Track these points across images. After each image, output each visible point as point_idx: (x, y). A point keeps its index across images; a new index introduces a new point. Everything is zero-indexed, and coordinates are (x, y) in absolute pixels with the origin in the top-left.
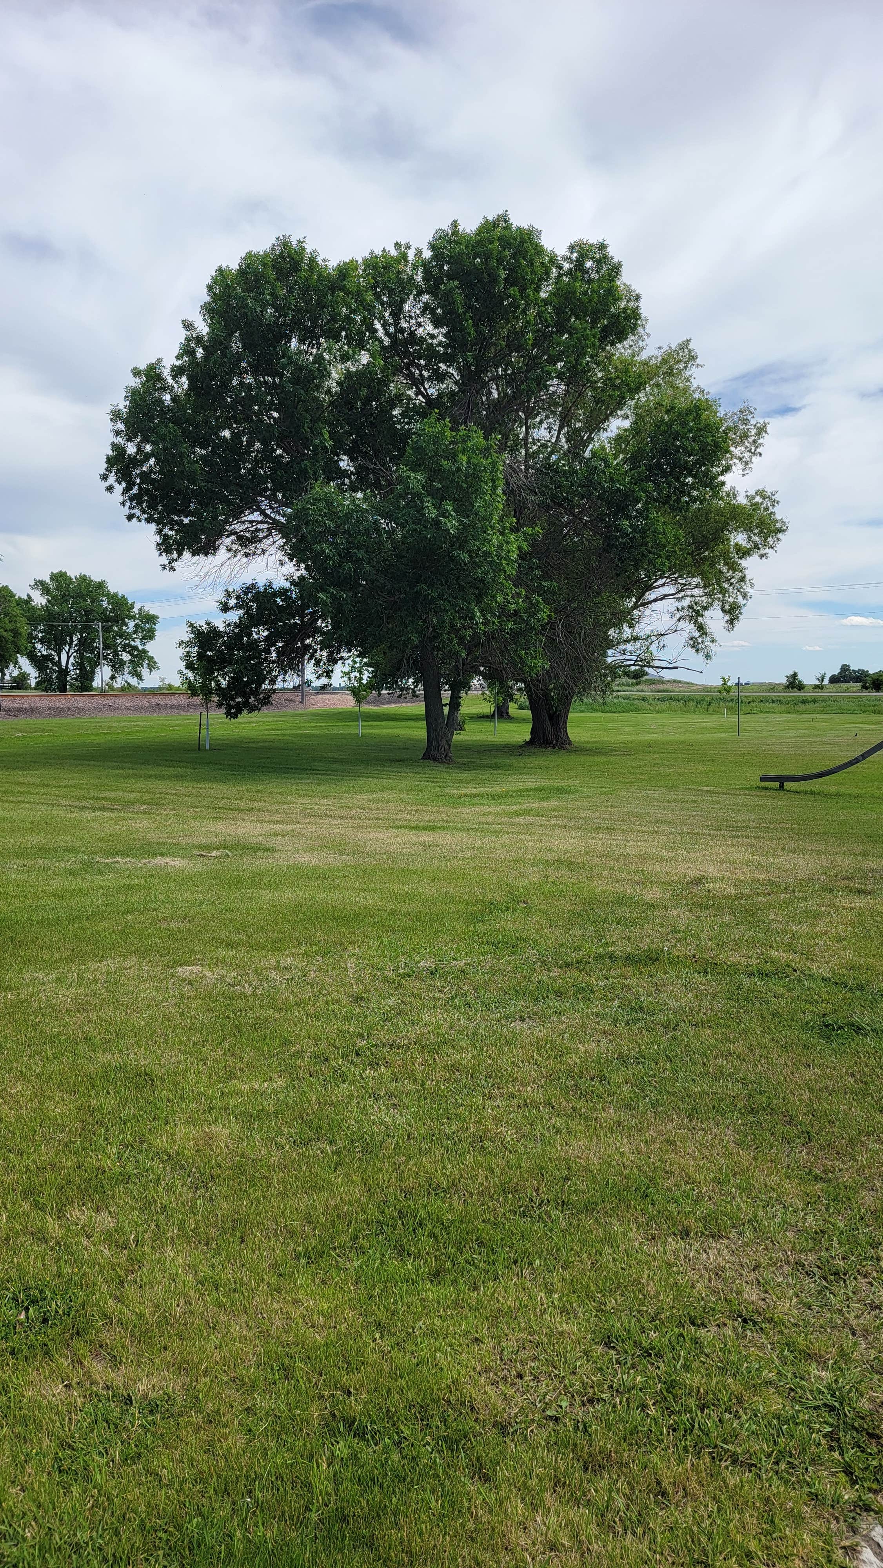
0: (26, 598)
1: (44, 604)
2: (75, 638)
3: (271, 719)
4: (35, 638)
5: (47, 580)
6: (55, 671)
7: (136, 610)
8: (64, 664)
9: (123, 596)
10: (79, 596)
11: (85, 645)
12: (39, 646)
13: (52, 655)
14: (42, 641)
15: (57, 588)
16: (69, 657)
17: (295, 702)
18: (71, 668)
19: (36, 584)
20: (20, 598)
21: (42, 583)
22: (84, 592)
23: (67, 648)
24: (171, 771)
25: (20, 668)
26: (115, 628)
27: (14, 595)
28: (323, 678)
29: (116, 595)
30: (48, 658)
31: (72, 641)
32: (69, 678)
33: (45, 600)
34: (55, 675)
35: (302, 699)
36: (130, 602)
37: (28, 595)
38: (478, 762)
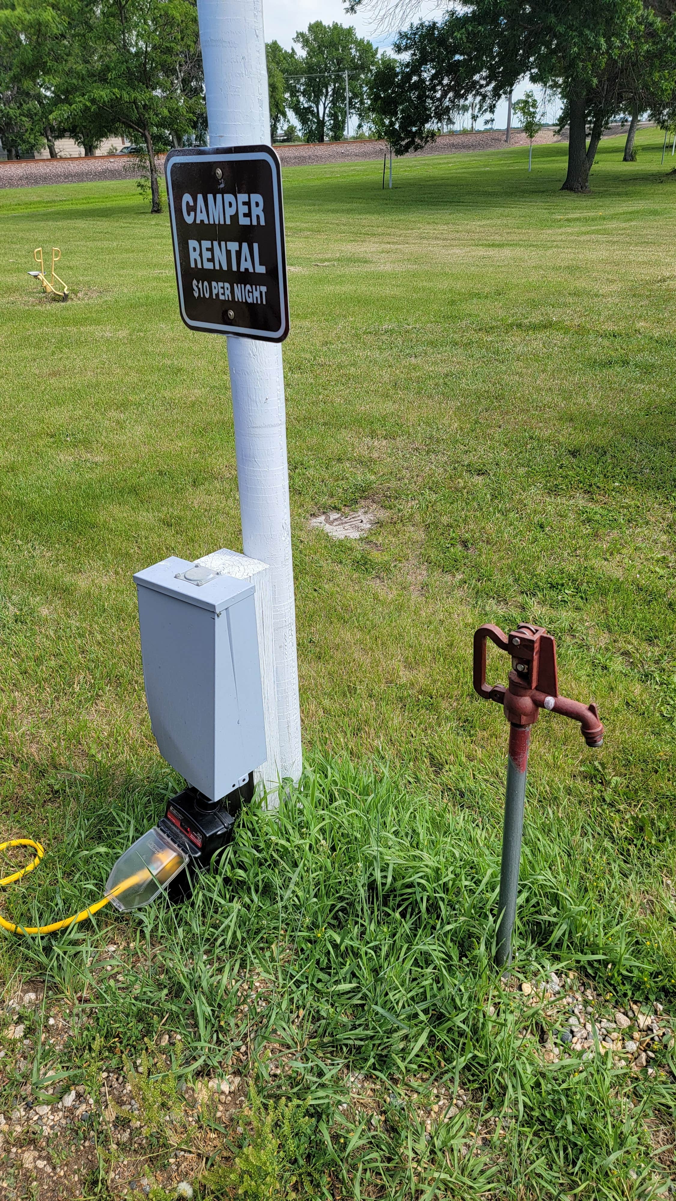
0: (290, 51)
1: (304, 56)
2: (330, 89)
3: (468, 159)
4: (298, 91)
5: (305, 30)
6: (314, 122)
7: (379, 56)
8: (321, 115)
9: (368, 42)
10: (332, 45)
11: (338, 95)
12: (301, 99)
13: (311, 107)
14: (304, 94)
15: (314, 40)
16: (325, 108)
17: (500, 140)
18: (326, 118)
19: (297, 37)
20: (286, 52)
21: (302, 35)
22: (336, 40)
23: (323, 99)
24: (348, 206)
25: (288, 121)
26: (362, 76)
27: (281, 51)
28: (488, 113)
29: (362, 41)
30: (308, 110)
31: (327, 92)
32: (325, 129)
33: (305, 53)
34: (314, 126)
35: (507, 137)
36: (374, 47)
37: (293, 49)
38: (613, 190)
